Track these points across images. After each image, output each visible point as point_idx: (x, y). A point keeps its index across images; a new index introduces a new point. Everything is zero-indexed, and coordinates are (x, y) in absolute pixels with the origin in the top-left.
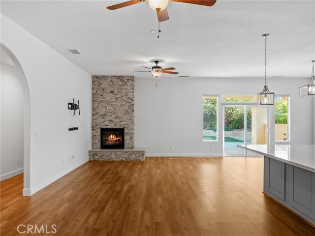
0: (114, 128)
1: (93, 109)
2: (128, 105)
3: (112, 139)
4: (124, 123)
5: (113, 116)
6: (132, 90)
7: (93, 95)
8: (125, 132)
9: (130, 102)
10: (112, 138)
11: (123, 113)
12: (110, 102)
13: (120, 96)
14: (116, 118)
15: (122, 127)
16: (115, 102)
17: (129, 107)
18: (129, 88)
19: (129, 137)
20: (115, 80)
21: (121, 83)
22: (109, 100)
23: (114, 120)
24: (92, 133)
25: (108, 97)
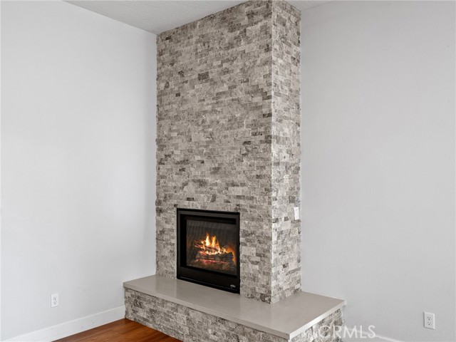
0: (208, 208)
1: (161, 144)
2: (252, 116)
3: (210, 249)
4: (239, 191)
5: (209, 165)
6: (264, 56)
7: (160, 95)
8: (242, 227)
9: (258, 107)
10: (210, 245)
11: (236, 153)
12: (198, 115)
13: (225, 88)
14: (216, 171)
15: (230, 208)
16: (214, 111)
17: (254, 125)
18: (253, 47)
19: (254, 250)
20: (210, 30)
21: (229, 36)
22: (197, 107)
23: (210, 179)
24: (158, 223)
25: (195, 94)
